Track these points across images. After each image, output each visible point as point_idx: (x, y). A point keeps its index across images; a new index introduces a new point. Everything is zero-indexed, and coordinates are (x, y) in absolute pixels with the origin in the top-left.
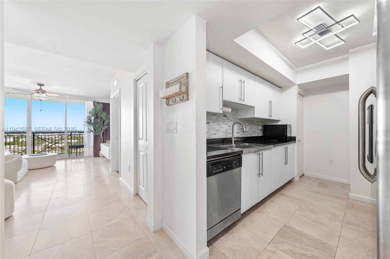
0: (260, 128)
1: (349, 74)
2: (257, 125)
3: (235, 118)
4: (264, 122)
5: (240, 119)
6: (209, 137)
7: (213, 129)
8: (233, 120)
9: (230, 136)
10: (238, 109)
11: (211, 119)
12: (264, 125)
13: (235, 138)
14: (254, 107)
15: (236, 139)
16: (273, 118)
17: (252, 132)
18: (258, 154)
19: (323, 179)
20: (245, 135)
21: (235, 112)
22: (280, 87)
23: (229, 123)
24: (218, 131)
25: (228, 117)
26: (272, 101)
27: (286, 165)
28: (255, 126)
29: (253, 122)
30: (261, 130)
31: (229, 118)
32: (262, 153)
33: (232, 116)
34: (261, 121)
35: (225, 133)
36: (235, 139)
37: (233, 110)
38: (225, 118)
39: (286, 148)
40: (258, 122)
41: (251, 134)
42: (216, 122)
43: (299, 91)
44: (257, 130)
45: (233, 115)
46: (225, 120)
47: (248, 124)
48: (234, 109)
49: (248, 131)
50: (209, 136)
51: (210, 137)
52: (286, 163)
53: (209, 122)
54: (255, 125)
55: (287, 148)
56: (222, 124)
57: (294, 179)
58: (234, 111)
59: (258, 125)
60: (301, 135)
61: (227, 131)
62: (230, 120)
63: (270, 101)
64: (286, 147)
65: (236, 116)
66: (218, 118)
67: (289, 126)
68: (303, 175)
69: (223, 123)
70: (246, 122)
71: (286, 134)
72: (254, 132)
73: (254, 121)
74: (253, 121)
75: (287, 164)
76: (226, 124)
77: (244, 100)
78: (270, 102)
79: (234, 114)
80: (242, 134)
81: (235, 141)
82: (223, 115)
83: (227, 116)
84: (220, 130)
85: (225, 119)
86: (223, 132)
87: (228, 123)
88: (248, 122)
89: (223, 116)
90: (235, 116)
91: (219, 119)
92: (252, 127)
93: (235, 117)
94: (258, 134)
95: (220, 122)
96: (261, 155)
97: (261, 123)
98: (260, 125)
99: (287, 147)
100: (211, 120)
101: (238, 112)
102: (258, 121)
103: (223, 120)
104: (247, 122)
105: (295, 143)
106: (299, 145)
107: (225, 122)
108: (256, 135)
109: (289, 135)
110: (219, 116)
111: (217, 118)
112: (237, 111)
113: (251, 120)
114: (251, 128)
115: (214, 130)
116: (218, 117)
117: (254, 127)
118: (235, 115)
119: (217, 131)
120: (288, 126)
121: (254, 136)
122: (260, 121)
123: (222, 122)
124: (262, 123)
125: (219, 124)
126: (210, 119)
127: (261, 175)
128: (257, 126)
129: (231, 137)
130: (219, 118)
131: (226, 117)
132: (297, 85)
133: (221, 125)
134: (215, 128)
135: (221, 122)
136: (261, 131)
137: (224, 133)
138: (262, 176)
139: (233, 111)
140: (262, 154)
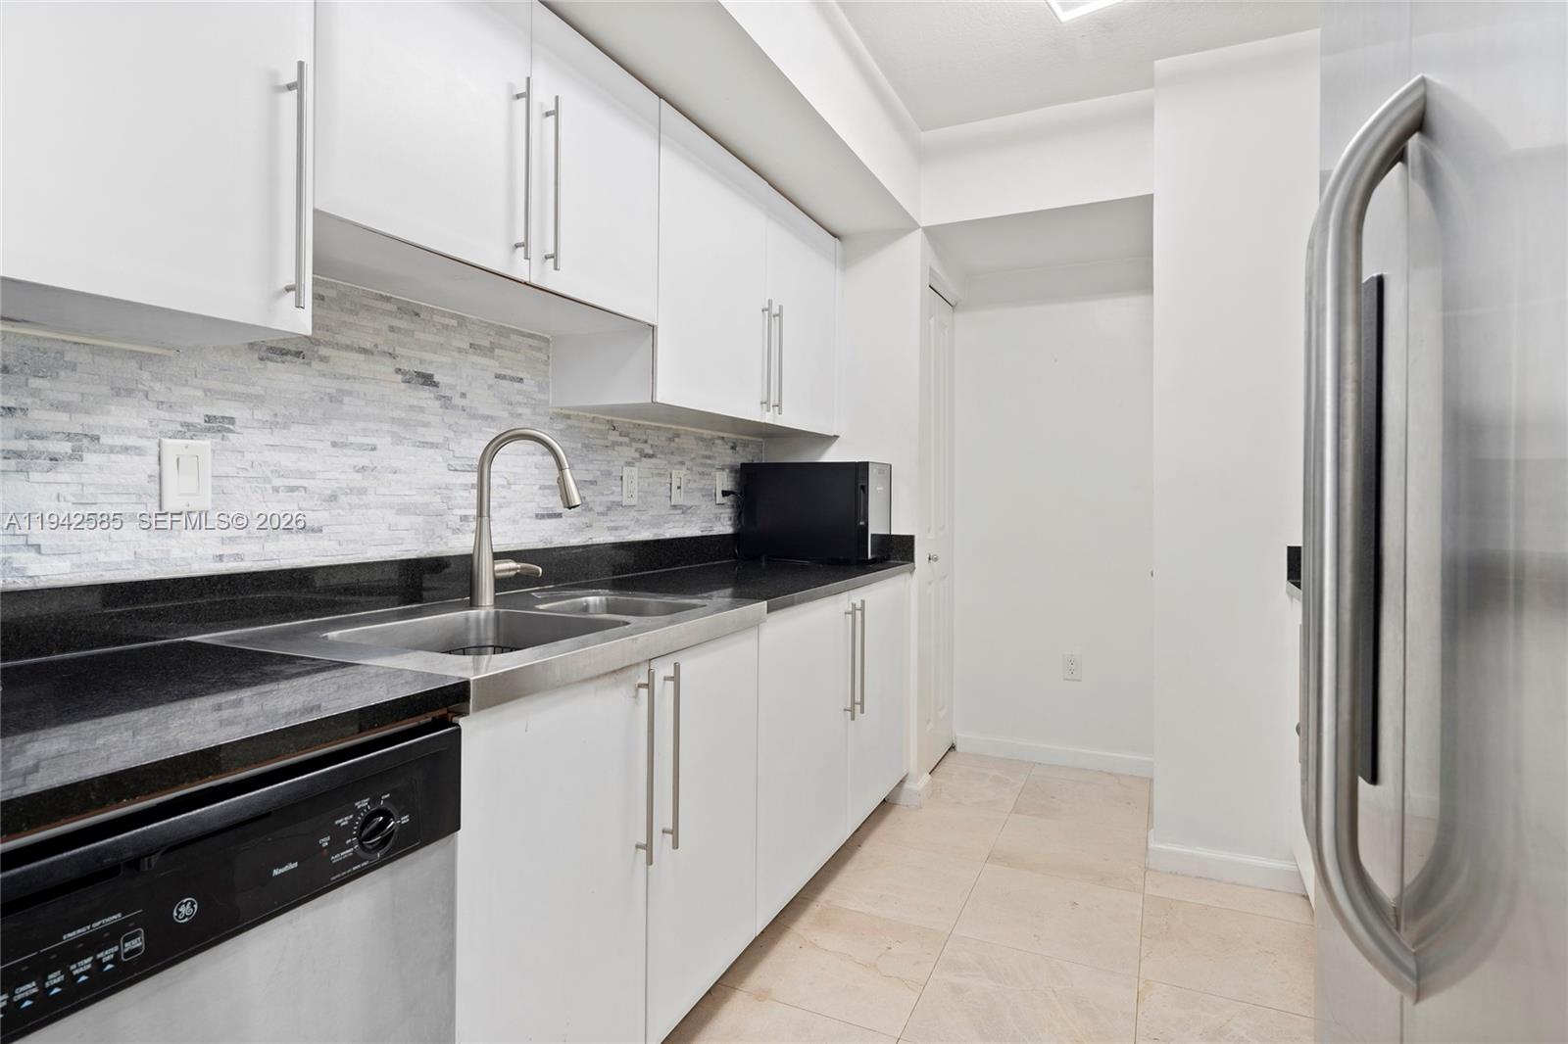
0: (723, 481)
1: (1152, 195)
2: (699, 461)
3: (520, 404)
4: (745, 445)
5: (568, 417)
6: (220, 558)
7: (277, 482)
8: (505, 414)
9: (459, 544)
10: (547, 341)
11: (258, 390)
12: (742, 464)
13: (498, 556)
14: (653, 327)
15: (512, 564)
16: (788, 419)
17: (663, 512)
18: (640, 686)
19: (1040, 764)
20: (609, 529)
21: (520, 357)
22: (835, 236)
23: (465, 441)
24: (343, 499)
25: (452, 387)
26: (781, 308)
27: (853, 719)
28: (684, 471)
29: (671, 440)
30: (725, 493)
31: (457, 401)
32: (677, 667)
33: (490, 387)
34: (725, 435)
35: (420, 519)
36: (498, 567)
37: (503, 341)
38: (424, 396)
39: (858, 613)
40: (709, 442)
41: (656, 523)
42: (313, 422)
43: (931, 269)
44: (699, 494)
45: (498, 376)
46: (422, 410)
47: (630, 452)
48: (513, 337)
49: (634, 501)
50: (227, 550)
51: (238, 557)
52: (858, 707)
53: (232, 420)
54: (682, 463)
55: (862, 609)
56: (383, 442)
57: (906, 786)
58: (516, 351)
59: (709, 461)
60: (943, 528)
61: (438, 499)
62: (474, 416)
63: (770, 302)
64: (854, 605)
65: (529, 385)
66: (340, 391)
67: (880, 472)
68: (953, 748)
69: (399, 440)
70: (613, 436)
71: (862, 523)
72: (675, 507)
73: (678, 435)
74: (670, 435)
75: (862, 711)
76: (433, 445)
77: (555, 256)
78: (773, 315)
79: (509, 373)
80: (586, 520)
81: (501, 583)
82: (398, 371)
83: (436, 378)
84: (363, 492)
85: (423, 403)
86: (404, 510)
87: (451, 434)
88: (633, 440)
89: (399, 377)
90: (517, 385)
91: (346, 399)
92: (659, 475)
93: (519, 392)
94: (710, 520)
95: (360, 425)
96: (664, 692)
97: (730, 451)
98: (718, 462)
99: (863, 602)
100: (257, 401)
101: (546, 363)
102: (707, 433)
103: (397, 414)
104: (626, 440)
105: (912, 572)
106: (930, 583)
107: (421, 430)
108: (692, 530)
109: (876, 527)
110: (350, 372)
111: (330, 385)
112: (540, 349)
113: (659, 429)
114: (657, 479)
115: (292, 489)
116: (346, 386)
117: (679, 474)
118: (521, 380)
119: (333, 498)
120: (872, 472)
121: (680, 536)
122: (723, 438)
123: (386, 427)
124: (733, 448)
125: (352, 439)
126: (237, 388)
127: (663, 844)
128: (701, 469)
129: (469, 551)
130: (350, 393)
131: (435, 385)
132: (920, 230)
133: (374, 449)
134: (311, 475)
135: (372, 426)
136: (725, 500)
137: (405, 521)
138: (676, 845)
139: (502, 347)
140: (676, 678)
